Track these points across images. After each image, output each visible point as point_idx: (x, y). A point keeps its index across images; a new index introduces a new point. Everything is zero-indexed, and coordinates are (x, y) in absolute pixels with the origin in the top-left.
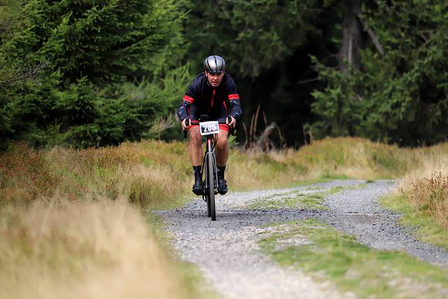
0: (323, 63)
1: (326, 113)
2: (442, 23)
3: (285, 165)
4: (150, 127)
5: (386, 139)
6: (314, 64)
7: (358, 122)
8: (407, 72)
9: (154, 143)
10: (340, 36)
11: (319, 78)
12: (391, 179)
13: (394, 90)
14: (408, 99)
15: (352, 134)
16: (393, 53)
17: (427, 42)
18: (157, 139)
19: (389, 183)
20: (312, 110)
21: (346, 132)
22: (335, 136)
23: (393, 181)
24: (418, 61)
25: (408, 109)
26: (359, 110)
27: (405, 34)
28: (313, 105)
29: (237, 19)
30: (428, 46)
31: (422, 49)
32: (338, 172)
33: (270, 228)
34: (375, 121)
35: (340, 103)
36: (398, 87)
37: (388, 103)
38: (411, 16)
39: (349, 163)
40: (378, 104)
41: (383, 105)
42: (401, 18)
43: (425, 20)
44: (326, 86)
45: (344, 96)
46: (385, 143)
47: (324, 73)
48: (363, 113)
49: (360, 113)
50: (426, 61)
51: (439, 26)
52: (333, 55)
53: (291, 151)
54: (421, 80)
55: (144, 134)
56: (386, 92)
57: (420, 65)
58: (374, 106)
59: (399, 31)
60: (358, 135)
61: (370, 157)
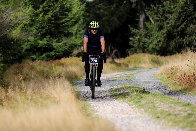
0: (133, 27)
1: (134, 45)
2: (174, 12)
3: (120, 64)
4: (72, 52)
5: (156, 53)
6: (130, 28)
7: (146, 48)
8: (162, 29)
9: (74, 58)
10: (139, 18)
11: (132, 33)
12: (158, 67)
13: (158, 36)
14: (163, 39)
15: (144, 52)
16: (157, 23)
17: (169, 19)
18: (75, 56)
19: (157, 69)
20: (130, 44)
21: (142, 51)
22: (138, 53)
23: (158, 68)
24: (166, 26)
25: (163, 43)
26: (146, 44)
27: (162, 16)
28: (130, 42)
29: (102, 13)
30: (169, 20)
31: (167, 21)
32: (139, 66)
33: (115, 87)
34: (152, 47)
35: (139, 42)
36: (159, 35)
37: (156, 41)
38: (163, 10)
39: (143, 62)
40: (153, 41)
41: (154, 41)
42: (159, 11)
43: (168, 11)
44: (134, 35)
45: (141, 39)
46: (155, 55)
47: (133, 31)
48: (148, 44)
49: (146, 45)
50: (169, 25)
51: (173, 13)
52: (136, 25)
53: (122, 59)
54: (167, 32)
55: (70, 55)
56: (155, 37)
57: (167, 27)
58: (151, 42)
59: (159, 15)
60: (146, 52)
61: (150, 60)
